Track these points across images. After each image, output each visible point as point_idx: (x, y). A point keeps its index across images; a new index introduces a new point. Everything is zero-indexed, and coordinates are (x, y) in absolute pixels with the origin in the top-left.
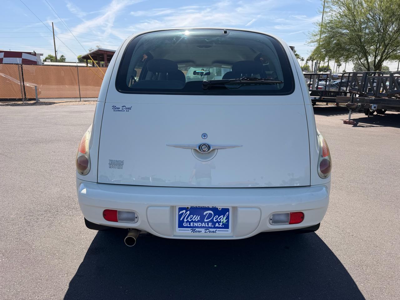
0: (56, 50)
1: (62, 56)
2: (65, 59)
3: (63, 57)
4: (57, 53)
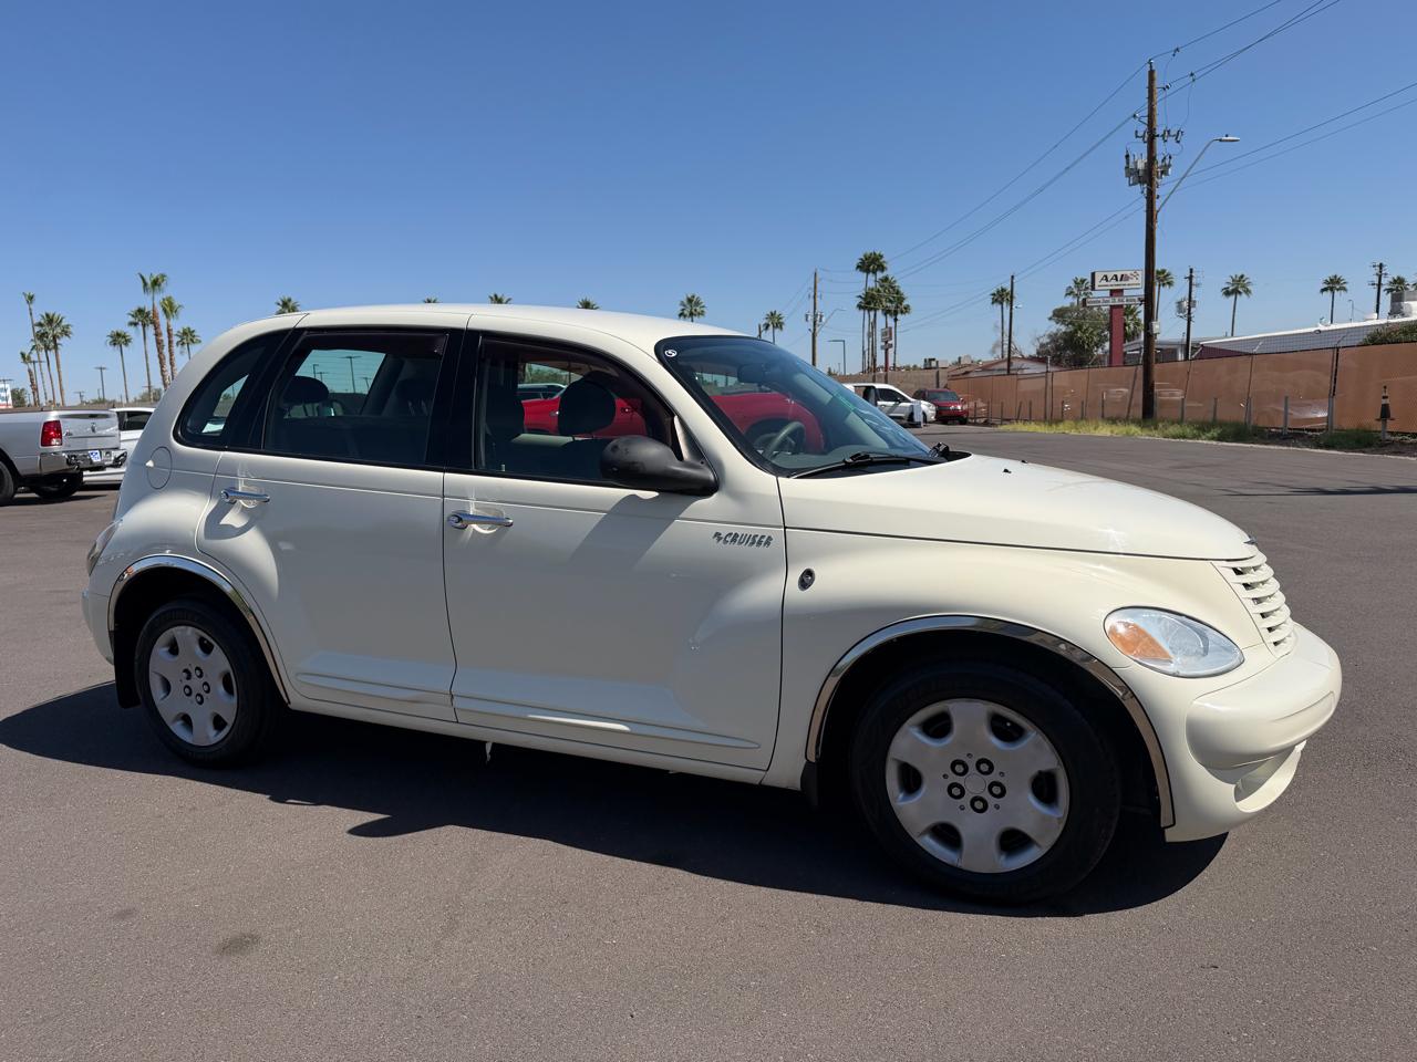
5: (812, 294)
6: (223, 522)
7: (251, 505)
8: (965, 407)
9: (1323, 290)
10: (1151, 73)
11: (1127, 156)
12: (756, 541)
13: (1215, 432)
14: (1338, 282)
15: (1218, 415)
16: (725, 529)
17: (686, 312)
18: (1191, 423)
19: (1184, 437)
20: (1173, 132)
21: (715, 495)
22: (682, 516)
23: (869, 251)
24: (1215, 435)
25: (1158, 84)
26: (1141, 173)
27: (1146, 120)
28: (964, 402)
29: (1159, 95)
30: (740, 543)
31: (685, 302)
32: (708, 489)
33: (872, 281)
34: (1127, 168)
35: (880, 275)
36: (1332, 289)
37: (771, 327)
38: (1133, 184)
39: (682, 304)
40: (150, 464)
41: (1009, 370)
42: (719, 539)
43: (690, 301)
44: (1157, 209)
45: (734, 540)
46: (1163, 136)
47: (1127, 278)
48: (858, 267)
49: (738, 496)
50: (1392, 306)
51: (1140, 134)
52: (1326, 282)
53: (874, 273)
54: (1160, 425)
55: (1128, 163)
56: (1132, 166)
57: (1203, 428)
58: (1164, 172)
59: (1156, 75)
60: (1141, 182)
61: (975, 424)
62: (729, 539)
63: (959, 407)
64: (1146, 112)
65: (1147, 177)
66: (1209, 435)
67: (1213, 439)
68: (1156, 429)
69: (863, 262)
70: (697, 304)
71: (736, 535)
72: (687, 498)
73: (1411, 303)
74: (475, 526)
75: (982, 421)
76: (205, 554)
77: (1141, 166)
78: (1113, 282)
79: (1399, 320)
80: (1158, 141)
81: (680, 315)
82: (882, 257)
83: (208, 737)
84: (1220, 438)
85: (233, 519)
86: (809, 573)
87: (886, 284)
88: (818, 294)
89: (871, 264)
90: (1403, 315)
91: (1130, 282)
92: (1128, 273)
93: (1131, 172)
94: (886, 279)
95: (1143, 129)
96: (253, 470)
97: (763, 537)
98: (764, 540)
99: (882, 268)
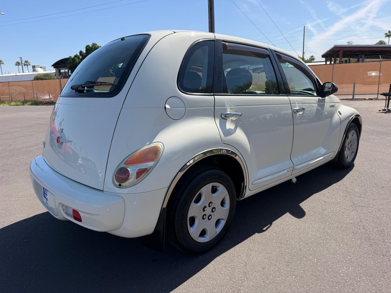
0: (304, 52)
1: (312, 56)
2: (315, 59)
3: (313, 58)
4: (304, 54)
7: (235, 118)
13: (29, 103)
15: (25, 98)
18: (19, 101)
19: (18, 105)
24: (30, 104)
50: (33, 69)
54: (6, 102)
57: (24, 102)
66: (28, 104)
76: (225, 144)
79: (35, 73)
84: (32, 105)
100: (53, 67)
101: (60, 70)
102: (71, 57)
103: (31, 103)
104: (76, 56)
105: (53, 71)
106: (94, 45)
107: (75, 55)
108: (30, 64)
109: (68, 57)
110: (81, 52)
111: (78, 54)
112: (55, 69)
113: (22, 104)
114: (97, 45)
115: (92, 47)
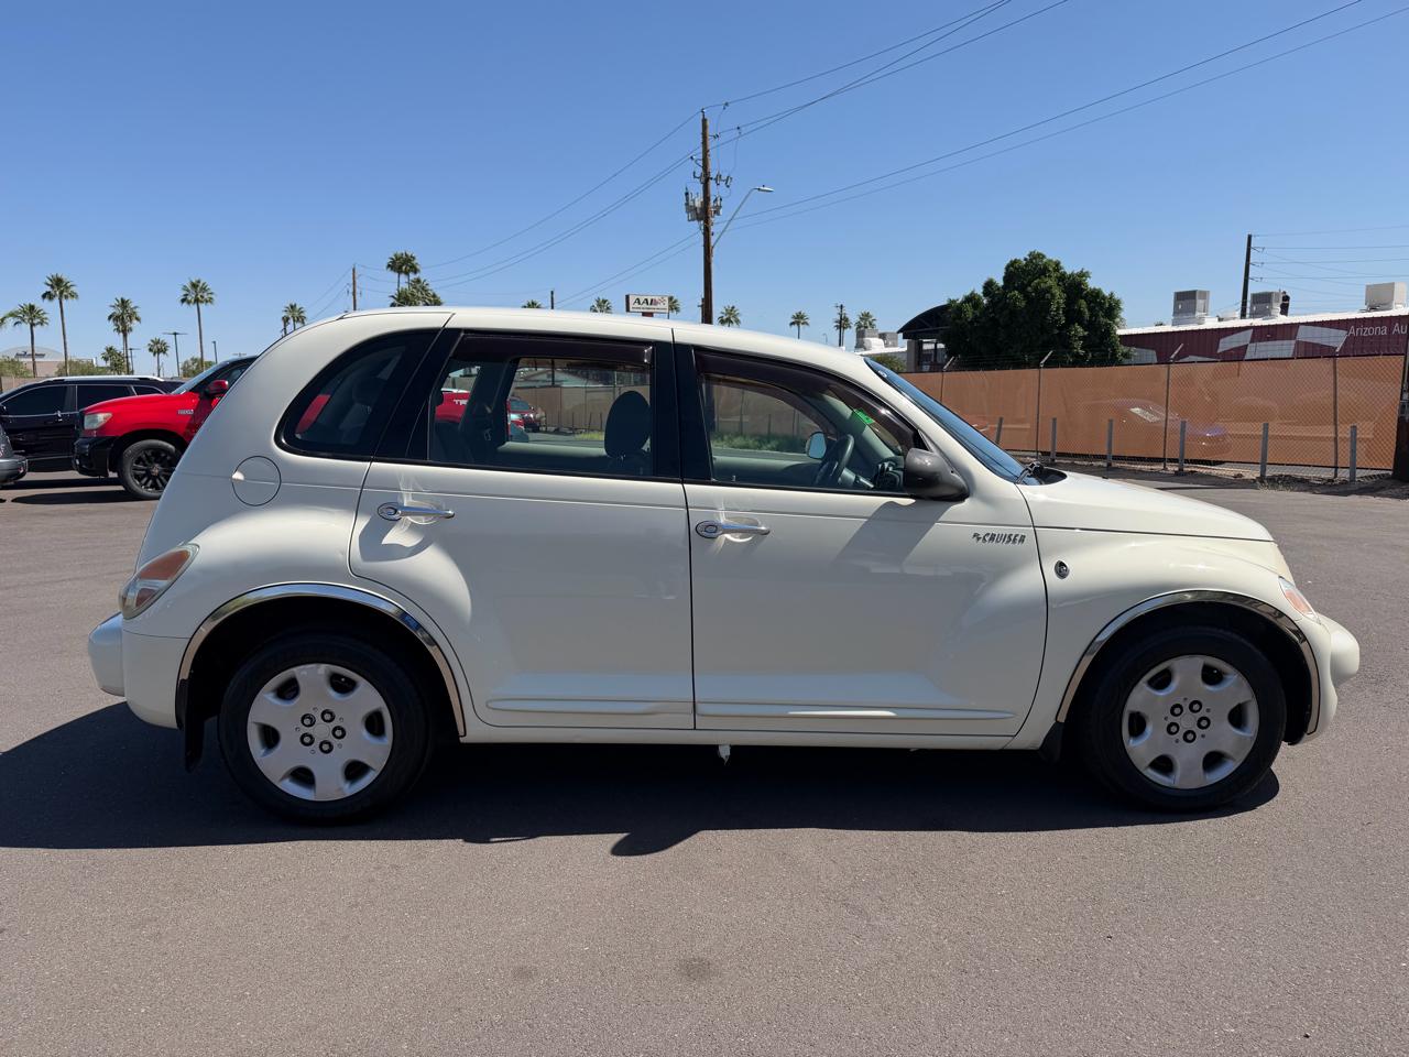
5: (351, 290)
6: (385, 541)
7: (422, 521)
8: (538, 416)
9: (792, 324)
10: (704, 121)
11: (687, 194)
12: (1010, 539)
13: (774, 443)
14: (802, 318)
16: (982, 530)
17: (189, 298)
18: (753, 436)
19: (748, 447)
20: (724, 177)
21: (967, 500)
22: (942, 519)
23: (400, 251)
25: (710, 132)
26: (698, 211)
27: (701, 163)
28: (535, 411)
29: (711, 143)
30: (997, 542)
31: (189, 286)
32: (961, 495)
33: (404, 282)
34: (687, 204)
35: (412, 276)
36: (798, 323)
37: (291, 321)
38: (693, 220)
39: (185, 288)
40: (238, 476)
41: (553, 381)
42: (979, 539)
43: (194, 286)
44: (712, 244)
45: (992, 539)
46: (716, 179)
47: (656, 303)
48: (389, 266)
49: (988, 500)
50: (857, 340)
51: (698, 175)
52: (794, 317)
53: (407, 273)
54: (726, 437)
55: (687, 199)
56: (691, 203)
58: (717, 212)
59: (708, 123)
60: (699, 219)
61: (546, 432)
62: (987, 538)
63: (532, 416)
64: (701, 156)
65: (703, 214)
66: (769, 446)
67: (772, 449)
68: (723, 440)
69: (394, 262)
70: (204, 289)
71: (994, 535)
72: (945, 504)
73: (871, 339)
74: (728, 536)
75: (553, 429)
76: (361, 577)
77: (698, 203)
78: (645, 305)
80: (712, 184)
81: (183, 301)
82: (414, 258)
83: (340, 789)
85: (396, 537)
86: (1061, 564)
87: (418, 286)
88: (358, 290)
89: (402, 264)
90: (865, 349)
91: (659, 306)
92: (657, 298)
93: (690, 208)
94: (418, 281)
95: (699, 171)
96: (423, 482)
97: (1017, 535)
98: (1018, 538)
99: (416, 271)
100: (901, 335)
101: (921, 344)
102: (954, 301)
103: (777, 443)
104: (971, 299)
105: (902, 346)
106: (1035, 258)
107: (968, 293)
108: (874, 322)
109: (945, 303)
110: (989, 286)
111: (979, 291)
112: (906, 341)
113: (757, 443)
114: (1044, 257)
115: (1026, 265)
